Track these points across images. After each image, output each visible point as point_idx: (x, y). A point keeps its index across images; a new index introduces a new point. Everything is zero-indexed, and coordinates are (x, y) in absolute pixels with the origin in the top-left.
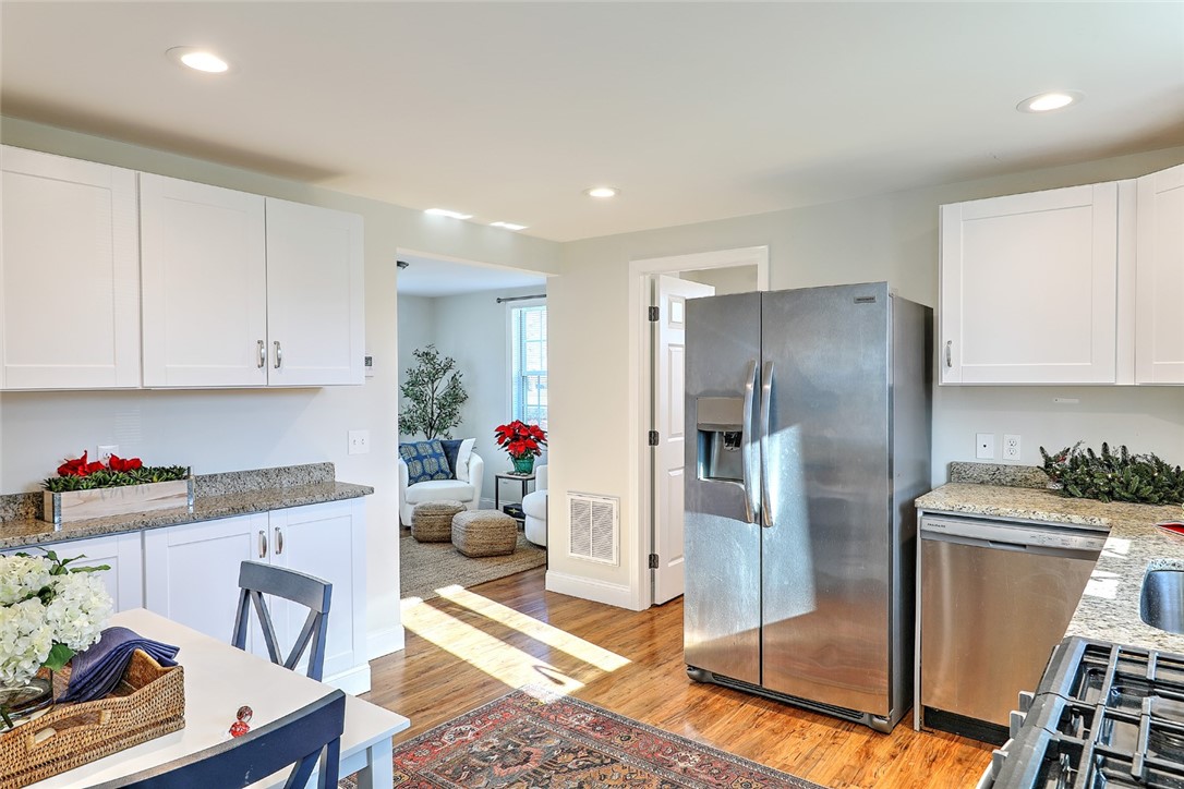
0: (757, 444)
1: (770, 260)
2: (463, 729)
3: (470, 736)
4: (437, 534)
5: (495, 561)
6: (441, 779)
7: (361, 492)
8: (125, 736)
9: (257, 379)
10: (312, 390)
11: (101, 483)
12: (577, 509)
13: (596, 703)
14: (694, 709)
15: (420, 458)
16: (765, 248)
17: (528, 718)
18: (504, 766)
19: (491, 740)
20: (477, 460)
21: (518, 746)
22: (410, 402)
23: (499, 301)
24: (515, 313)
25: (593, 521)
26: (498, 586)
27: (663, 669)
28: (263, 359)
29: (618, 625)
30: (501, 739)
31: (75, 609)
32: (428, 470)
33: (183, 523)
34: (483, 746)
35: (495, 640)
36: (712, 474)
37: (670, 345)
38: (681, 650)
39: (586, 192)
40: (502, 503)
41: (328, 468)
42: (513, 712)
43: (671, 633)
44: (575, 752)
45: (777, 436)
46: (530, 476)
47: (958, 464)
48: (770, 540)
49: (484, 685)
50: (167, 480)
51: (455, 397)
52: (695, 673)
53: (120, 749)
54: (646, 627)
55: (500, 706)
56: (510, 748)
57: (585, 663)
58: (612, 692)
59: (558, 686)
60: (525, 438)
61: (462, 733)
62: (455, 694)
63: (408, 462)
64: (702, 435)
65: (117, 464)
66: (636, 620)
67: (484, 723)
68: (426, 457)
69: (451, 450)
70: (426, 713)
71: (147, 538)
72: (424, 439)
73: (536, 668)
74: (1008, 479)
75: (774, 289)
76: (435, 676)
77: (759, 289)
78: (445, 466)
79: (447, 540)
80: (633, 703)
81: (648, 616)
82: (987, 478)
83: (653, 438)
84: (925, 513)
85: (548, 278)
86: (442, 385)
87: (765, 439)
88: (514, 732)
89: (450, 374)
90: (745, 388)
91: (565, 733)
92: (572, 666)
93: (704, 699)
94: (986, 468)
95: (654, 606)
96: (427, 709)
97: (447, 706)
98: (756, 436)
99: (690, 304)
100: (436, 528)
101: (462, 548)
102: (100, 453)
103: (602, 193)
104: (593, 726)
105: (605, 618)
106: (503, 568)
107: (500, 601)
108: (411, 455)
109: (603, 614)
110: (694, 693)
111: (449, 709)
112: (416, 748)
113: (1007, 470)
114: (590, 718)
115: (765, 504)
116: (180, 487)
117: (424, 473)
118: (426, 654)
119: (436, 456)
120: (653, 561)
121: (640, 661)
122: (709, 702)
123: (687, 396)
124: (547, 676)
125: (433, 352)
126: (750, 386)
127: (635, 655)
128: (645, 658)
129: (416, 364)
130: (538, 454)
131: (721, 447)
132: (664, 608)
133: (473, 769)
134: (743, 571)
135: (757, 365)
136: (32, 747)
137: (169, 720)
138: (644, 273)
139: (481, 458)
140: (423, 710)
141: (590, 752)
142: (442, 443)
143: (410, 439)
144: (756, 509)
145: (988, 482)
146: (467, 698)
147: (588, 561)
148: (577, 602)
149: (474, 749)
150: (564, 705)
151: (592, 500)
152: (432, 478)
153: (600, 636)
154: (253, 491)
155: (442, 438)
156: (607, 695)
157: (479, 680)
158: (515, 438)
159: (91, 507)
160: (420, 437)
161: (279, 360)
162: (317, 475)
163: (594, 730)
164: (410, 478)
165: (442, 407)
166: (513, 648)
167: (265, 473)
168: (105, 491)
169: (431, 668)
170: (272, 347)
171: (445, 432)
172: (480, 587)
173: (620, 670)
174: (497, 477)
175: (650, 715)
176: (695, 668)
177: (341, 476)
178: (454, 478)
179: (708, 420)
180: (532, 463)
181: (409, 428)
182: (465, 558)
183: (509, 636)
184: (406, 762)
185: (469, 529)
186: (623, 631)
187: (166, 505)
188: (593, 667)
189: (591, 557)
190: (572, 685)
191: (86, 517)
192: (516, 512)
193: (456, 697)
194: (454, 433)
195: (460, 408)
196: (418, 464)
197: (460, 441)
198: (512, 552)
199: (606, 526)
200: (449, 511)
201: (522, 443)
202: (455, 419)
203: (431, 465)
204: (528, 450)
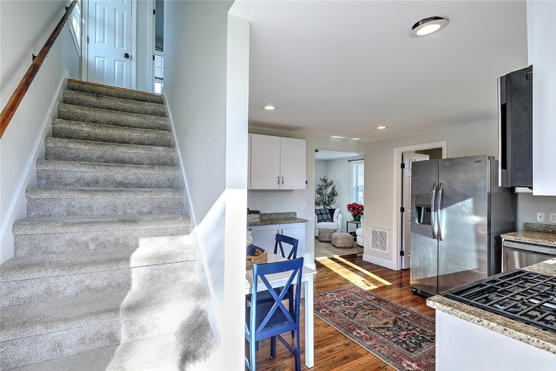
0: (436, 212)
1: (447, 146)
3: (335, 296)
4: (326, 239)
6: (326, 305)
7: (304, 221)
9: (277, 187)
10: (291, 191)
12: (374, 233)
14: (412, 301)
15: (321, 214)
16: (445, 142)
17: (353, 294)
18: (345, 305)
19: (341, 298)
20: (340, 216)
21: (350, 301)
22: (318, 196)
23: (349, 161)
24: (355, 165)
25: (380, 238)
26: (348, 257)
27: (403, 288)
28: (279, 182)
29: (389, 273)
30: (344, 298)
32: (324, 218)
34: (339, 299)
36: (422, 222)
37: (408, 176)
39: (376, 127)
40: (349, 231)
41: (295, 214)
42: (348, 292)
43: (407, 278)
44: (368, 305)
45: (444, 211)
46: (359, 222)
47: (527, 223)
48: (441, 245)
50: (255, 214)
51: (333, 194)
52: (414, 290)
54: (399, 275)
56: (347, 301)
57: (378, 282)
59: (368, 287)
60: (357, 209)
61: (332, 295)
63: (317, 215)
64: (417, 209)
67: (339, 294)
68: (323, 214)
69: (332, 212)
72: (323, 208)
73: (362, 281)
74: (551, 231)
78: (330, 217)
79: (330, 242)
80: (390, 296)
81: (399, 273)
82: (541, 229)
83: (402, 210)
84: (505, 240)
86: (329, 190)
87: (439, 210)
88: (349, 297)
89: (332, 186)
90: (432, 193)
91: (365, 300)
92: (375, 282)
93: (416, 299)
94: (541, 225)
95: (401, 270)
98: (436, 209)
99: (413, 164)
100: (326, 237)
101: (335, 244)
103: (381, 128)
106: (350, 252)
108: (319, 213)
110: (413, 297)
112: (319, 296)
113: (551, 227)
114: (374, 298)
115: (440, 233)
116: (258, 216)
117: (323, 219)
119: (327, 214)
120: (402, 253)
121: (395, 285)
123: (412, 195)
124: (366, 283)
125: (326, 179)
126: (434, 192)
127: (394, 283)
128: (397, 284)
129: (320, 183)
130: (362, 215)
131: (424, 212)
132: (405, 271)
133: (335, 304)
134: (431, 256)
135: (437, 184)
138: (399, 152)
139: (342, 216)
141: (373, 306)
142: (329, 210)
143: (318, 208)
144: (437, 234)
145: (541, 231)
147: (378, 252)
148: (374, 265)
149: (336, 299)
150: (366, 293)
151: (379, 230)
152: (325, 221)
154: (275, 219)
155: (329, 208)
158: (354, 209)
161: (283, 182)
162: (292, 215)
163: (374, 301)
164: (318, 221)
165: (329, 197)
167: (278, 214)
170: (281, 178)
171: (330, 206)
172: (343, 257)
174: (347, 222)
175: (395, 300)
176: (414, 288)
177: (298, 216)
178: (333, 221)
179: (420, 203)
180: (360, 218)
181: (318, 204)
182: (336, 248)
185: (337, 239)
186: (390, 275)
187: (255, 220)
188: (380, 283)
189: (379, 250)
190: (374, 287)
192: (354, 234)
194: (333, 207)
195: (335, 198)
196: (321, 216)
197: (335, 209)
198: (352, 247)
199: (385, 240)
200: (330, 232)
201: (357, 211)
202: (333, 202)
203: (325, 217)
204: (359, 213)
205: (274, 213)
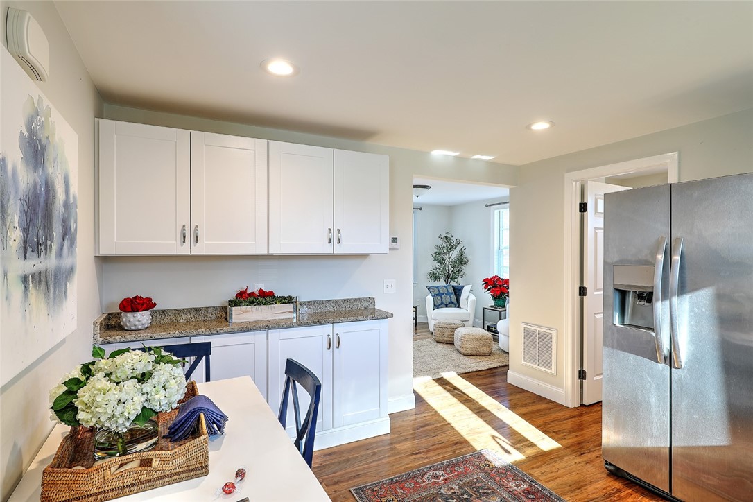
0: (667, 302)
1: (679, 162)
2: (438, 474)
3: (441, 480)
5: (479, 359)
7: (387, 316)
8: (168, 476)
9: (328, 250)
10: (364, 256)
11: (252, 303)
12: (528, 334)
13: (531, 475)
14: (610, 497)
15: (440, 295)
16: (676, 154)
17: (481, 475)
19: (454, 486)
20: (472, 297)
21: (471, 496)
22: (436, 264)
23: (487, 206)
24: (497, 212)
25: (539, 343)
26: (477, 375)
27: (586, 457)
28: (330, 239)
29: (554, 416)
30: (460, 488)
31: (160, 387)
32: (444, 301)
33: (287, 328)
34: (448, 490)
35: (470, 412)
36: (627, 322)
37: (595, 228)
38: (600, 444)
39: (528, 127)
40: (486, 324)
41: (372, 300)
42: (472, 468)
43: (594, 429)
45: (687, 297)
46: (504, 309)
48: (680, 379)
49: (457, 443)
50: (284, 303)
51: (461, 262)
52: (611, 468)
53: (164, 484)
54: (577, 420)
55: (465, 462)
56: (465, 496)
57: (527, 440)
58: (544, 468)
59: (506, 454)
60: (500, 286)
61: (436, 477)
62: (437, 446)
63: (433, 296)
64: (618, 293)
65: (262, 294)
66: (568, 414)
67: (452, 472)
68: (443, 294)
69: (457, 291)
70: (418, 456)
71: (269, 334)
72: (444, 284)
73: (494, 437)
75: (684, 180)
76: (429, 430)
77: (670, 182)
78: (454, 300)
79: (452, 343)
80: (559, 481)
81: (577, 413)
83: (583, 291)
85: (510, 189)
86: (454, 254)
87: (675, 299)
88: (470, 484)
89: (459, 248)
90: (656, 259)
91: (505, 495)
92: (519, 441)
93: (618, 491)
95: (582, 405)
96: (419, 453)
97: (431, 454)
98: (666, 295)
99: (608, 197)
100: (446, 335)
101: (460, 349)
102: (254, 288)
103: (541, 126)
104: (527, 493)
105: (545, 409)
106: (482, 364)
107: (477, 386)
108: (437, 294)
109: (543, 406)
110: (610, 484)
111: (432, 457)
112: (406, 481)
114: (525, 486)
115: (675, 350)
116: (290, 307)
117: (442, 303)
118: (426, 415)
119: (449, 294)
120: (582, 375)
121: (568, 447)
122: (622, 494)
123: (605, 263)
124: (500, 445)
125: (449, 236)
126: (660, 257)
127: (565, 442)
128: (572, 446)
129: (441, 243)
130: (508, 296)
131: (634, 303)
132: (591, 408)
134: (653, 401)
135: (667, 240)
136: (108, 477)
137: (197, 469)
138: (576, 181)
139: (475, 297)
140: (417, 454)
142: (453, 287)
143: (435, 284)
144: (666, 353)
146: (445, 450)
147: (535, 369)
148: (528, 394)
149: (442, 491)
150: (507, 471)
151: (538, 329)
152: (446, 306)
153: (540, 422)
154: (330, 311)
155: (454, 284)
156: (540, 470)
157: (454, 439)
158: (495, 286)
159: (245, 315)
160: (442, 283)
161: (339, 239)
162: (365, 304)
163: (526, 497)
164: (435, 306)
165: (454, 266)
166: (480, 420)
167: (337, 301)
168: (254, 308)
169: (427, 425)
170: (336, 232)
171: (456, 280)
172: (467, 375)
173: (551, 452)
174: (484, 309)
175: (572, 495)
176: (611, 463)
177: (379, 306)
178: (459, 307)
179: (624, 282)
180: (505, 302)
181: (435, 278)
182: (460, 355)
183: (480, 411)
184: (398, 490)
185: (463, 339)
186: (559, 421)
187: (283, 317)
188: (532, 445)
189: (536, 366)
190: (517, 456)
191: (244, 321)
192: (494, 330)
193: (438, 449)
194: (461, 281)
195: (464, 267)
196: (439, 298)
197: (463, 286)
198: (489, 354)
199: (548, 348)
200: (453, 326)
201: (498, 288)
202: (462, 274)
203: (446, 299)
204: (502, 293)
205: (329, 301)
